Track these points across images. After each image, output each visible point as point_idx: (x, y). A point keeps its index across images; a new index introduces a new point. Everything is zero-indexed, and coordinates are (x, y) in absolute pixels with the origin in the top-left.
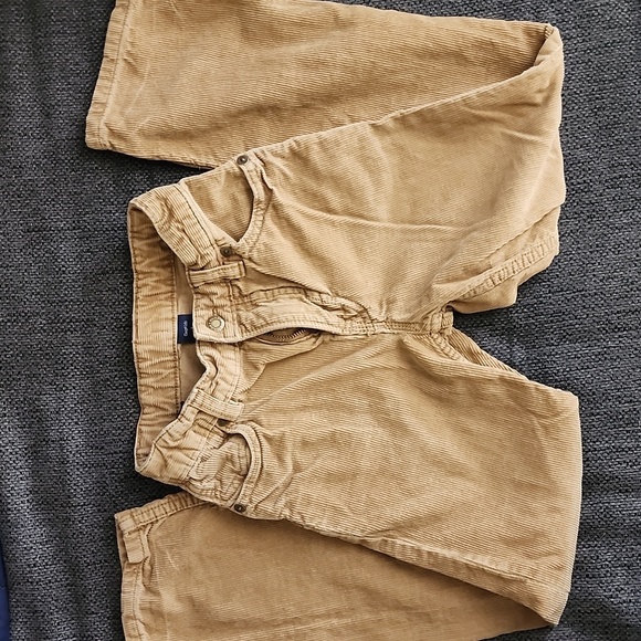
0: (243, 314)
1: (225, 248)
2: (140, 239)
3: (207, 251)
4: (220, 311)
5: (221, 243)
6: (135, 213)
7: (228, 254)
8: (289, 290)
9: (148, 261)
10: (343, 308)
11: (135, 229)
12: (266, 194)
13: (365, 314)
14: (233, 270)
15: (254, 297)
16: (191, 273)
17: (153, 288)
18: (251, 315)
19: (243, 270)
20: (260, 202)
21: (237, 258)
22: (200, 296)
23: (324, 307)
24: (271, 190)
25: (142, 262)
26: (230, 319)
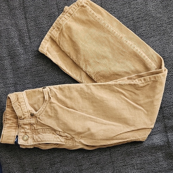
0: (34, 136)
1: (32, 114)
2: (9, 108)
3: (26, 114)
4: (27, 134)
5: (31, 112)
6: (9, 99)
7: (32, 115)
8: (50, 130)
9: (10, 115)
10: (67, 136)
11: (8, 105)
12: (49, 99)
13: (73, 139)
14: (33, 121)
15: (39, 130)
16: (20, 120)
17: (11, 124)
18: (37, 137)
19: (36, 121)
20: (46, 101)
21: (35, 117)
22: (21, 128)
23: (60, 136)
24: (50, 98)
25: (8, 115)
26: (30, 137)
